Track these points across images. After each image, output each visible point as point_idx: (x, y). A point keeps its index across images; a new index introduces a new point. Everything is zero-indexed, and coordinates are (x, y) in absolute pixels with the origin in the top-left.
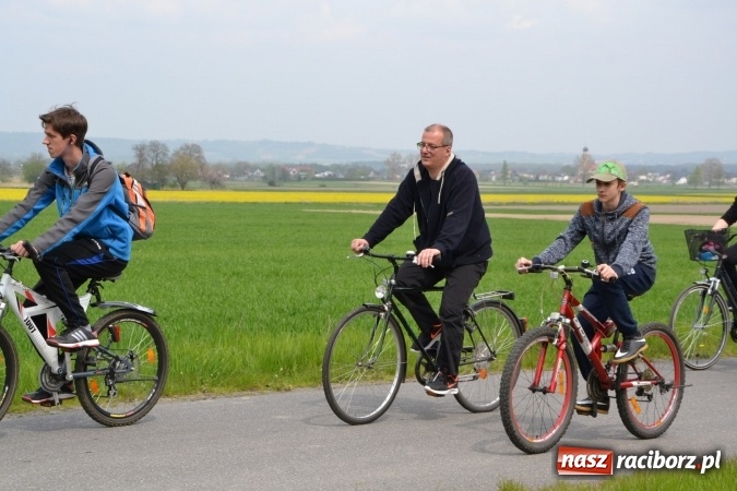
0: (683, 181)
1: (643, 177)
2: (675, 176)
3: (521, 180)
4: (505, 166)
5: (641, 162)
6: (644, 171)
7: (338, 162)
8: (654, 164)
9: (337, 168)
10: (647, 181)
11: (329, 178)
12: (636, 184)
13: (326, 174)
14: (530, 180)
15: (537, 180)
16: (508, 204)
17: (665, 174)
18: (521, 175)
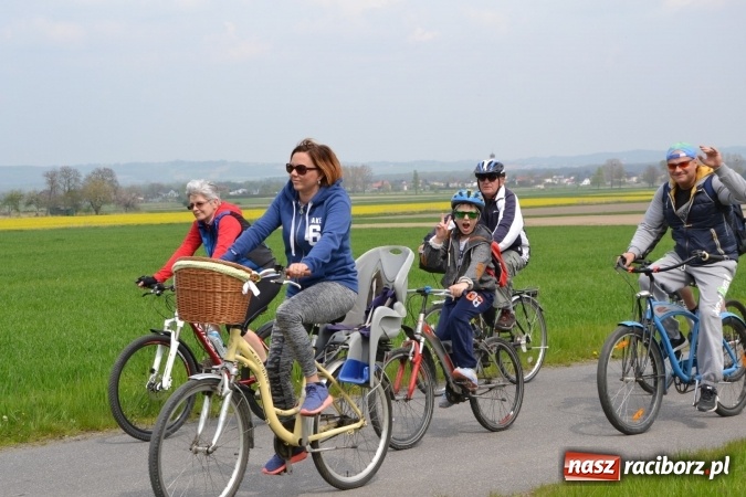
0: (587, 182)
1: (549, 180)
2: (579, 178)
3: (432, 188)
4: (416, 174)
5: (546, 166)
6: (549, 174)
7: (251, 179)
8: (558, 167)
9: (251, 185)
10: (553, 184)
11: (244, 196)
12: (542, 187)
13: (240, 191)
14: (441, 189)
15: (447, 187)
16: (421, 213)
17: (569, 177)
18: (432, 183)
